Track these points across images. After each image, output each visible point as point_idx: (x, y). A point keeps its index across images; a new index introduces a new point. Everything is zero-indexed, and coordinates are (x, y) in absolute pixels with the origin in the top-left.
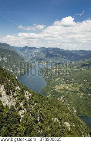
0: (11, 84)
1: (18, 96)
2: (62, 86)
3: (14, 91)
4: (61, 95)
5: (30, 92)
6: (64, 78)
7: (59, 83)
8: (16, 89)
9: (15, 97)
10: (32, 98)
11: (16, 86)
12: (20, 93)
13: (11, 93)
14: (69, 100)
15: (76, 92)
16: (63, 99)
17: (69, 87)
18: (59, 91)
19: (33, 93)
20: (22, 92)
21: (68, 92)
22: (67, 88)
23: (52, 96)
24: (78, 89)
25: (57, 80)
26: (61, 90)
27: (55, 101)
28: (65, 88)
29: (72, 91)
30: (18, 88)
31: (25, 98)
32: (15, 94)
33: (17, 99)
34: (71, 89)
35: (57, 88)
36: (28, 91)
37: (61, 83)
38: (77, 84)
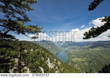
0: (52, 58)
1: (55, 63)
2: (76, 59)
3: (53, 61)
4: (76, 63)
5: (61, 62)
6: (77, 55)
7: (74, 57)
8: (54, 60)
9: (54, 64)
10: (61, 65)
11: (54, 59)
12: (56, 62)
13: (52, 62)
14: (80, 66)
15: (83, 62)
16: (77, 66)
17: (80, 60)
18: (74, 62)
19: (62, 62)
20: (57, 62)
21: (79, 62)
22: (79, 60)
23: (71, 64)
24: (84, 61)
25: (73, 56)
26: (75, 61)
27: (73, 67)
28: (77, 60)
29: (81, 62)
30: (55, 60)
31: (58, 65)
32: (54, 63)
33: (55, 65)
34: (81, 61)
35: (74, 60)
36: (60, 61)
37: (75, 58)
38: (84, 58)
